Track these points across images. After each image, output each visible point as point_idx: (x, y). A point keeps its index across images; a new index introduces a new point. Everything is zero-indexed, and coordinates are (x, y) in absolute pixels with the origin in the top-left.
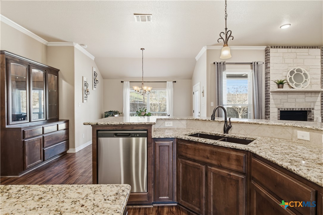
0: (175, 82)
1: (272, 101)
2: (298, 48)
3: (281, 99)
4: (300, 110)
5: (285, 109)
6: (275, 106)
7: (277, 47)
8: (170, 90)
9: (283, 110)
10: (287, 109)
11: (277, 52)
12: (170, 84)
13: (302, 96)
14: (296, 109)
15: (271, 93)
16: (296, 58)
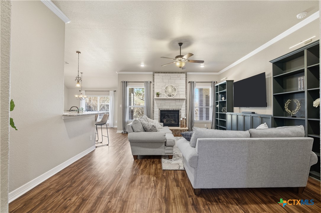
0: (115, 91)
1: (155, 104)
2: (171, 73)
3: (161, 104)
4: (172, 110)
5: (163, 109)
6: (157, 107)
7: (158, 73)
8: (111, 97)
9: (162, 110)
10: (165, 109)
11: (159, 76)
12: (111, 92)
13: (174, 101)
14: (170, 109)
15: (155, 100)
16: (170, 79)
